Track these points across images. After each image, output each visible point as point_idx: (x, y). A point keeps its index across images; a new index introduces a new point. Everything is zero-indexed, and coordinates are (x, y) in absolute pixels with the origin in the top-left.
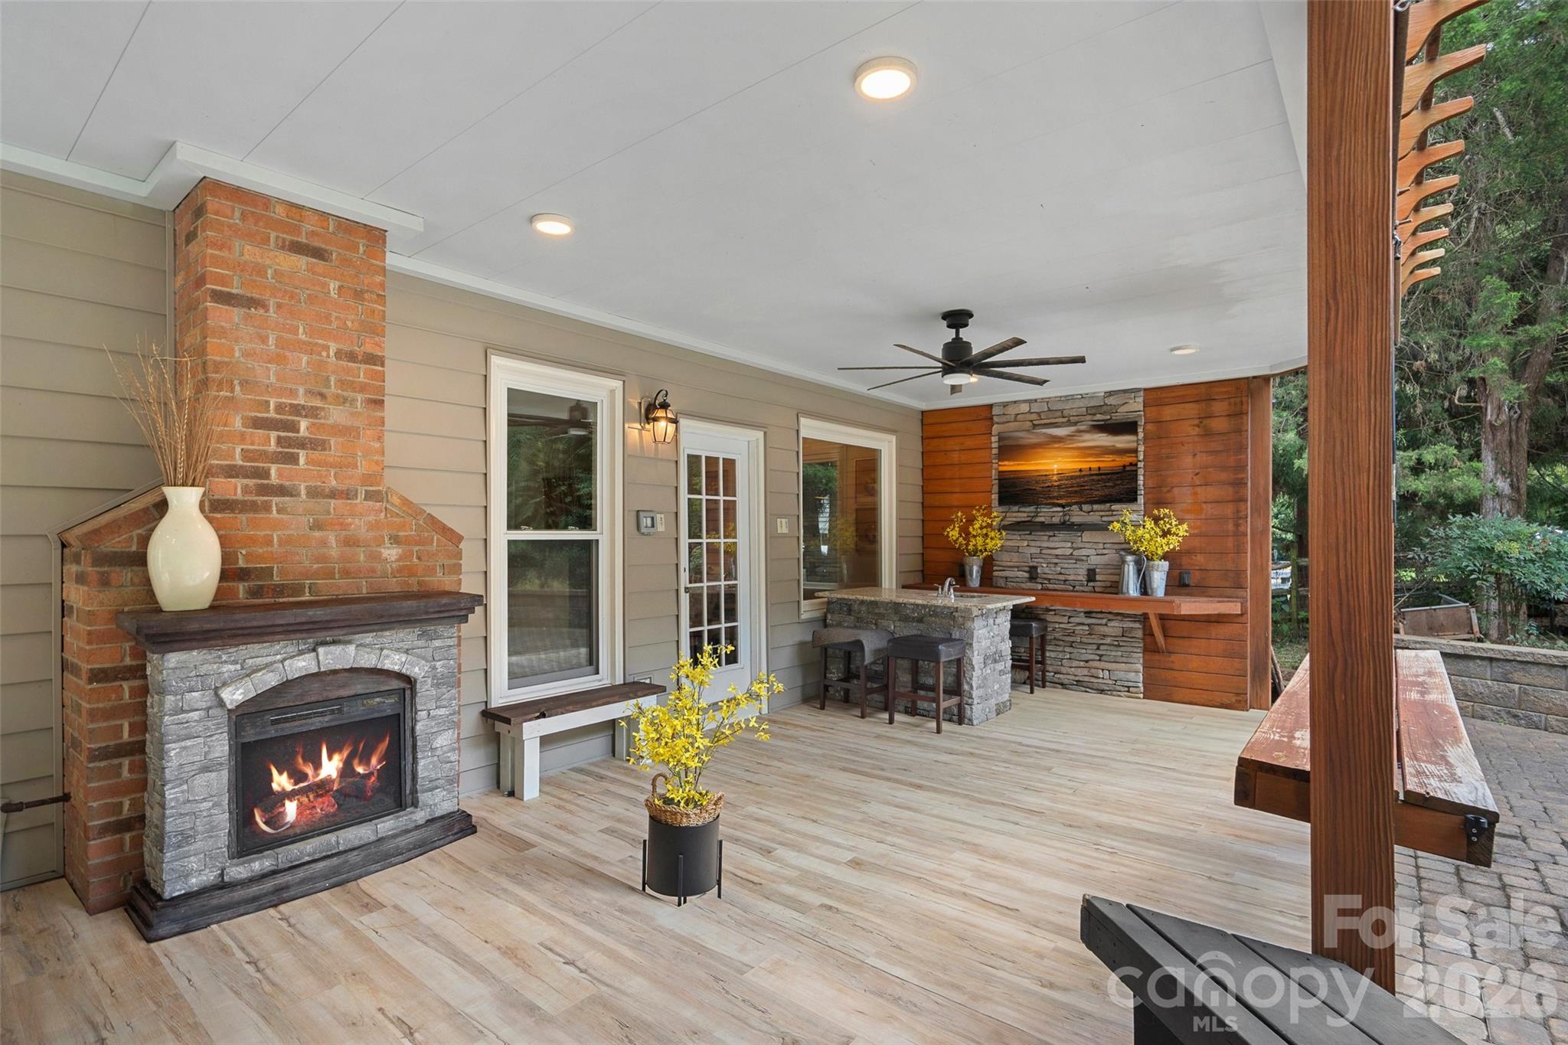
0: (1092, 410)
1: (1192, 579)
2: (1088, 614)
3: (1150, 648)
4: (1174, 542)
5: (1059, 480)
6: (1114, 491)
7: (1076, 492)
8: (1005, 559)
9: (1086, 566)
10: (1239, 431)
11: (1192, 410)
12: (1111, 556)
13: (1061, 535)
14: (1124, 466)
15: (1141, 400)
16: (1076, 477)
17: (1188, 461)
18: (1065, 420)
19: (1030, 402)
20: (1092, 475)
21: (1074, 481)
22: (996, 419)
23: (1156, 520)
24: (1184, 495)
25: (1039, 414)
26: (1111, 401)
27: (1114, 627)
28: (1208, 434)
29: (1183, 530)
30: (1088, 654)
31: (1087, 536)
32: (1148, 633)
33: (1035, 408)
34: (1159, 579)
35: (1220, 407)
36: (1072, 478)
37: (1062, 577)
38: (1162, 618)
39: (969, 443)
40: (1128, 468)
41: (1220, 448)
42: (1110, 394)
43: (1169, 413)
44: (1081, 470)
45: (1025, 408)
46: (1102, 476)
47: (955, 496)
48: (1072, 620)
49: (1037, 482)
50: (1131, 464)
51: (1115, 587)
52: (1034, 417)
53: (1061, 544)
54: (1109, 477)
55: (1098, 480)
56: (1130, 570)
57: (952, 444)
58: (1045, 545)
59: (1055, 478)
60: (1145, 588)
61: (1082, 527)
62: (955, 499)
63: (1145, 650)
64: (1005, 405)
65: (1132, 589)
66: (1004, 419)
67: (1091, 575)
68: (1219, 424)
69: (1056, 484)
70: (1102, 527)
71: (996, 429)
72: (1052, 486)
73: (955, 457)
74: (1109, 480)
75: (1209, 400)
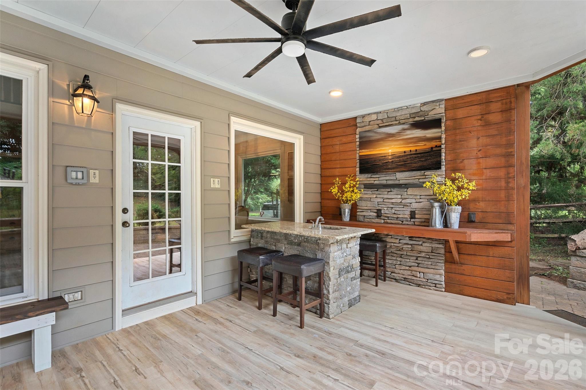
0: (413, 115)
1: (477, 218)
2: (411, 238)
3: (449, 261)
4: (466, 194)
5: (392, 159)
6: (425, 164)
7: (402, 165)
8: (363, 205)
9: (409, 210)
10: (509, 121)
11: (476, 110)
12: (425, 203)
13: (395, 191)
14: (432, 148)
15: (443, 106)
16: (403, 156)
17: (473, 143)
18: (397, 122)
19: (377, 113)
20: (412, 154)
21: (401, 159)
22: (358, 125)
23: (453, 180)
24: (471, 164)
25: (382, 120)
26: (424, 108)
27: (426, 247)
28: (487, 124)
29: (472, 186)
30: (411, 262)
31: (410, 191)
32: (448, 251)
33: (380, 117)
34: (455, 217)
35: (495, 106)
36: (399, 157)
37: (395, 216)
38: (457, 242)
39: (344, 140)
40: (434, 149)
41: (495, 133)
42: (424, 104)
43: (461, 113)
44: (405, 152)
45: (374, 117)
46: (418, 155)
47: (338, 170)
48: (401, 241)
49: (380, 160)
50: (436, 146)
51: (428, 222)
52: (379, 122)
53: (395, 196)
54: (422, 155)
55: (416, 157)
56: (437, 212)
57: (336, 141)
58: (385, 196)
59: (390, 157)
60: (446, 224)
61: (406, 186)
62: (337, 172)
63: (446, 262)
64: (363, 116)
65: (438, 223)
66: (363, 124)
67: (413, 215)
68: (495, 118)
69: (390, 161)
70: (420, 186)
71: (358, 130)
72: (389, 162)
73: (337, 148)
74: (422, 157)
75: (489, 102)
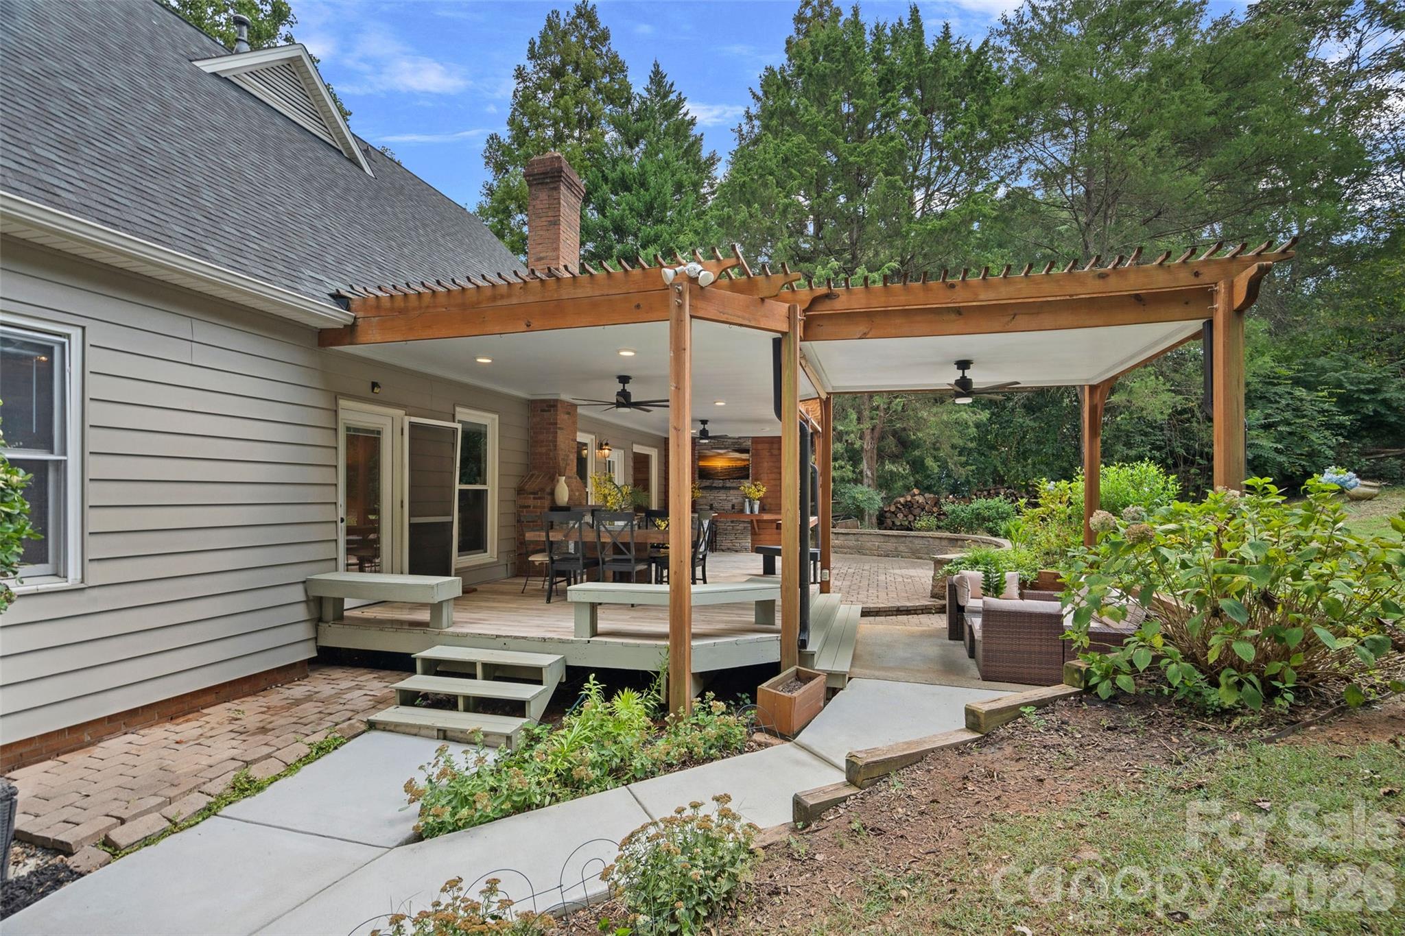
0: (734, 444)
1: (767, 508)
2: (732, 522)
3: (754, 534)
4: (761, 494)
5: (721, 470)
6: (741, 475)
7: (728, 475)
8: (701, 501)
9: (731, 503)
11: (766, 446)
12: (740, 499)
13: (722, 491)
14: (745, 465)
15: (750, 440)
17: (766, 464)
18: (723, 447)
20: (733, 468)
21: (727, 470)
22: (697, 444)
23: (755, 486)
24: (764, 477)
26: (740, 441)
27: (741, 526)
28: (772, 455)
29: (764, 489)
30: (732, 537)
31: (732, 492)
32: (753, 528)
34: (756, 507)
37: (724, 507)
38: (757, 521)
42: (740, 438)
43: (760, 446)
44: (729, 466)
48: (726, 524)
49: (713, 470)
51: (742, 511)
53: (722, 495)
55: (736, 470)
56: (747, 504)
58: (717, 495)
60: (752, 511)
61: (730, 488)
63: (752, 534)
65: (748, 511)
66: (700, 444)
67: (733, 507)
70: (738, 488)
71: (697, 448)
72: (718, 472)
74: (740, 470)
75: (772, 443)
